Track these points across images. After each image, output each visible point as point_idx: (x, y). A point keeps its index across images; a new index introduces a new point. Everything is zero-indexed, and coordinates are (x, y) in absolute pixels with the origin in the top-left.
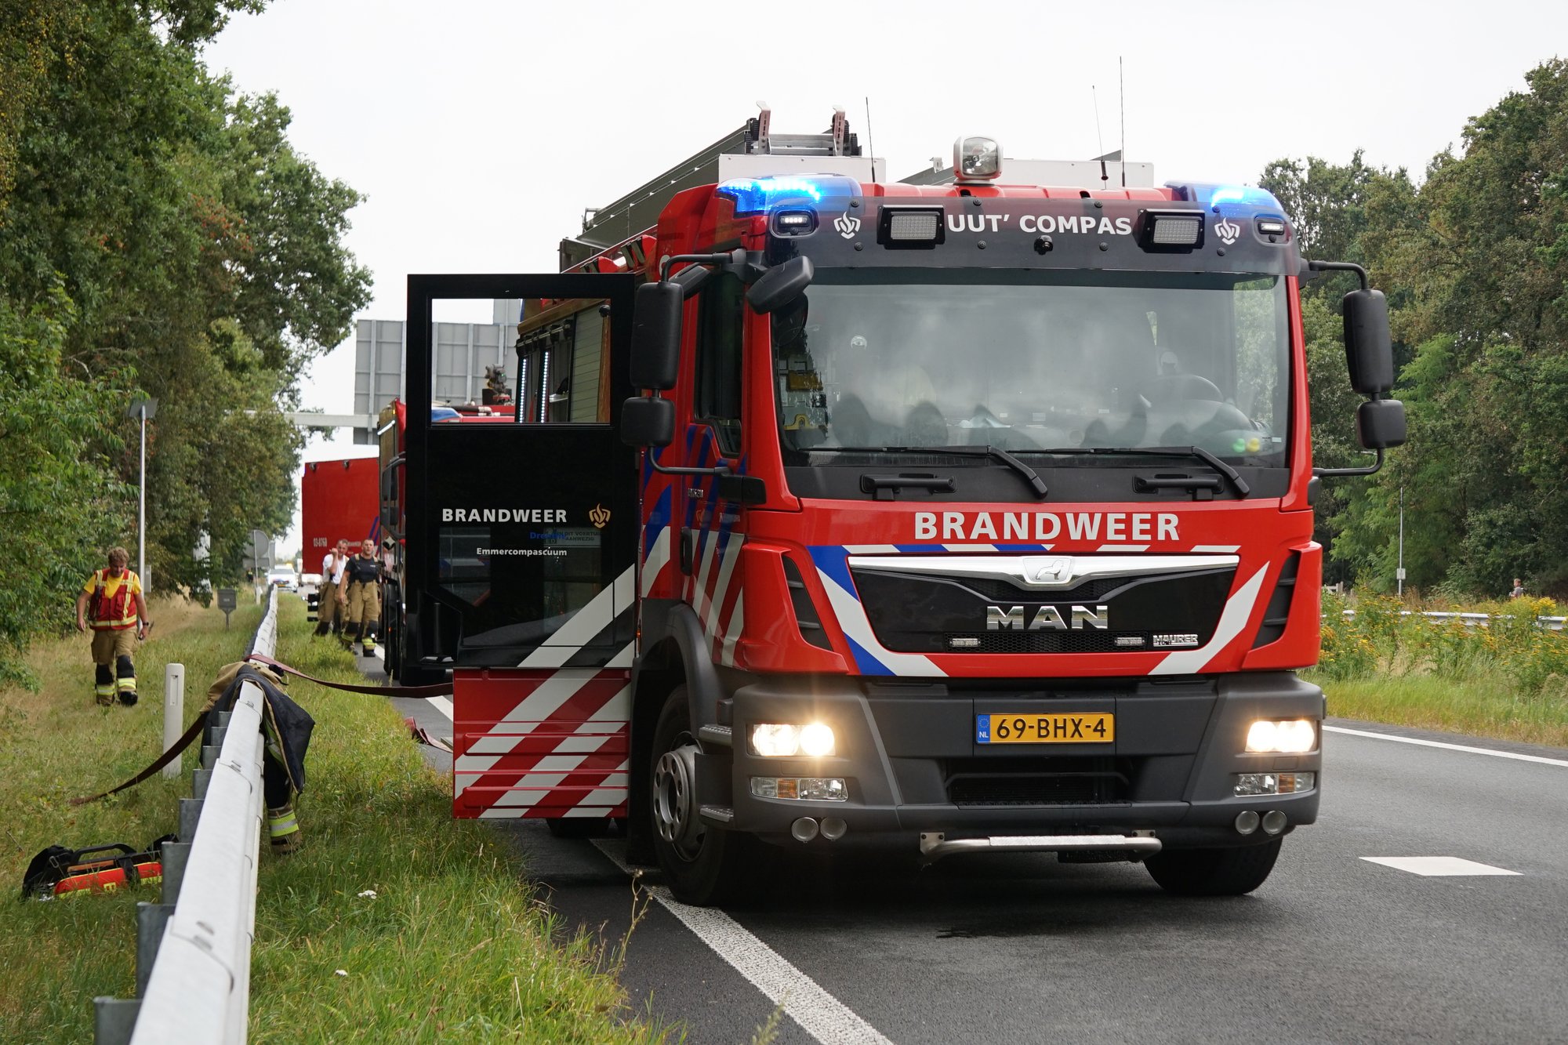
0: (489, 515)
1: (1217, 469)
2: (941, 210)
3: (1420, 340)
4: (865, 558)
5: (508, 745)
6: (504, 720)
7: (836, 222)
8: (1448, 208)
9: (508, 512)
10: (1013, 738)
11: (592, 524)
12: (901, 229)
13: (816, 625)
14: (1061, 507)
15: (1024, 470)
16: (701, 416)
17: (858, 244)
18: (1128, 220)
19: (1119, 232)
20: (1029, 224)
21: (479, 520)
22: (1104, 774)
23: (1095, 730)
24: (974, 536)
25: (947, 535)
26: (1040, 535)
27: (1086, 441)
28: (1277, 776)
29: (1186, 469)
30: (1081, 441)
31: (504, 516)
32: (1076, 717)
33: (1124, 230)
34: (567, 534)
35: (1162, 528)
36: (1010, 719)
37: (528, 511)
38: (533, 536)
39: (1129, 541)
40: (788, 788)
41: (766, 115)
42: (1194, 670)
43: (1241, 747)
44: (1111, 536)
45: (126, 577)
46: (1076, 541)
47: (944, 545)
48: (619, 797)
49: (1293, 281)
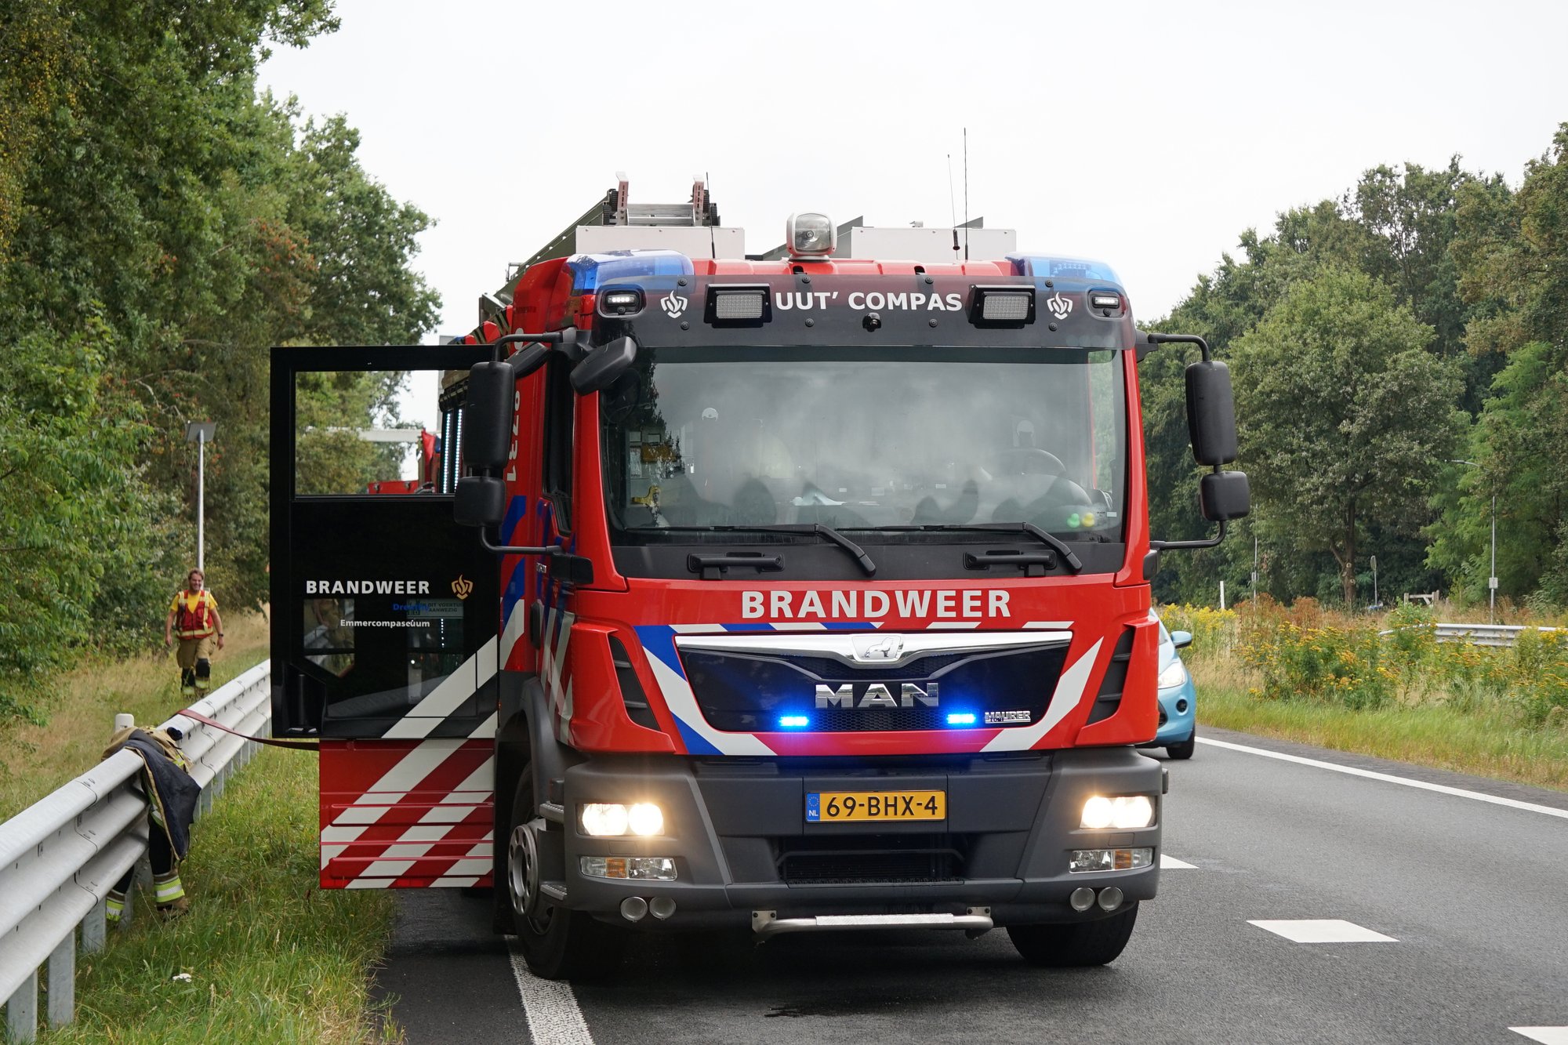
0: (353, 587)
1: (1049, 545)
2: (766, 289)
3: (1513, 348)
4: (692, 637)
5: (374, 816)
6: (370, 790)
7: (662, 301)
8: (1536, 216)
9: (371, 584)
10: (843, 817)
11: (454, 596)
12: (726, 308)
13: (643, 705)
14: (890, 585)
15: (852, 548)
16: (549, 491)
17: (685, 323)
18: (959, 296)
19: (949, 308)
20: (858, 301)
21: (342, 592)
22: (938, 851)
23: (927, 807)
24: (802, 614)
25: (774, 614)
26: (869, 613)
27: (917, 517)
28: (1114, 852)
29: (1017, 545)
30: (911, 518)
31: (368, 587)
32: (907, 795)
33: (955, 306)
34: (430, 605)
35: (993, 605)
36: (840, 797)
37: (391, 583)
38: (396, 607)
39: (960, 618)
40: (618, 867)
41: (624, 186)
42: (1027, 747)
43: (1076, 822)
44: (941, 613)
45: (203, 595)
46: (905, 619)
47: (771, 624)
48: (486, 867)
49: (1130, 355)
